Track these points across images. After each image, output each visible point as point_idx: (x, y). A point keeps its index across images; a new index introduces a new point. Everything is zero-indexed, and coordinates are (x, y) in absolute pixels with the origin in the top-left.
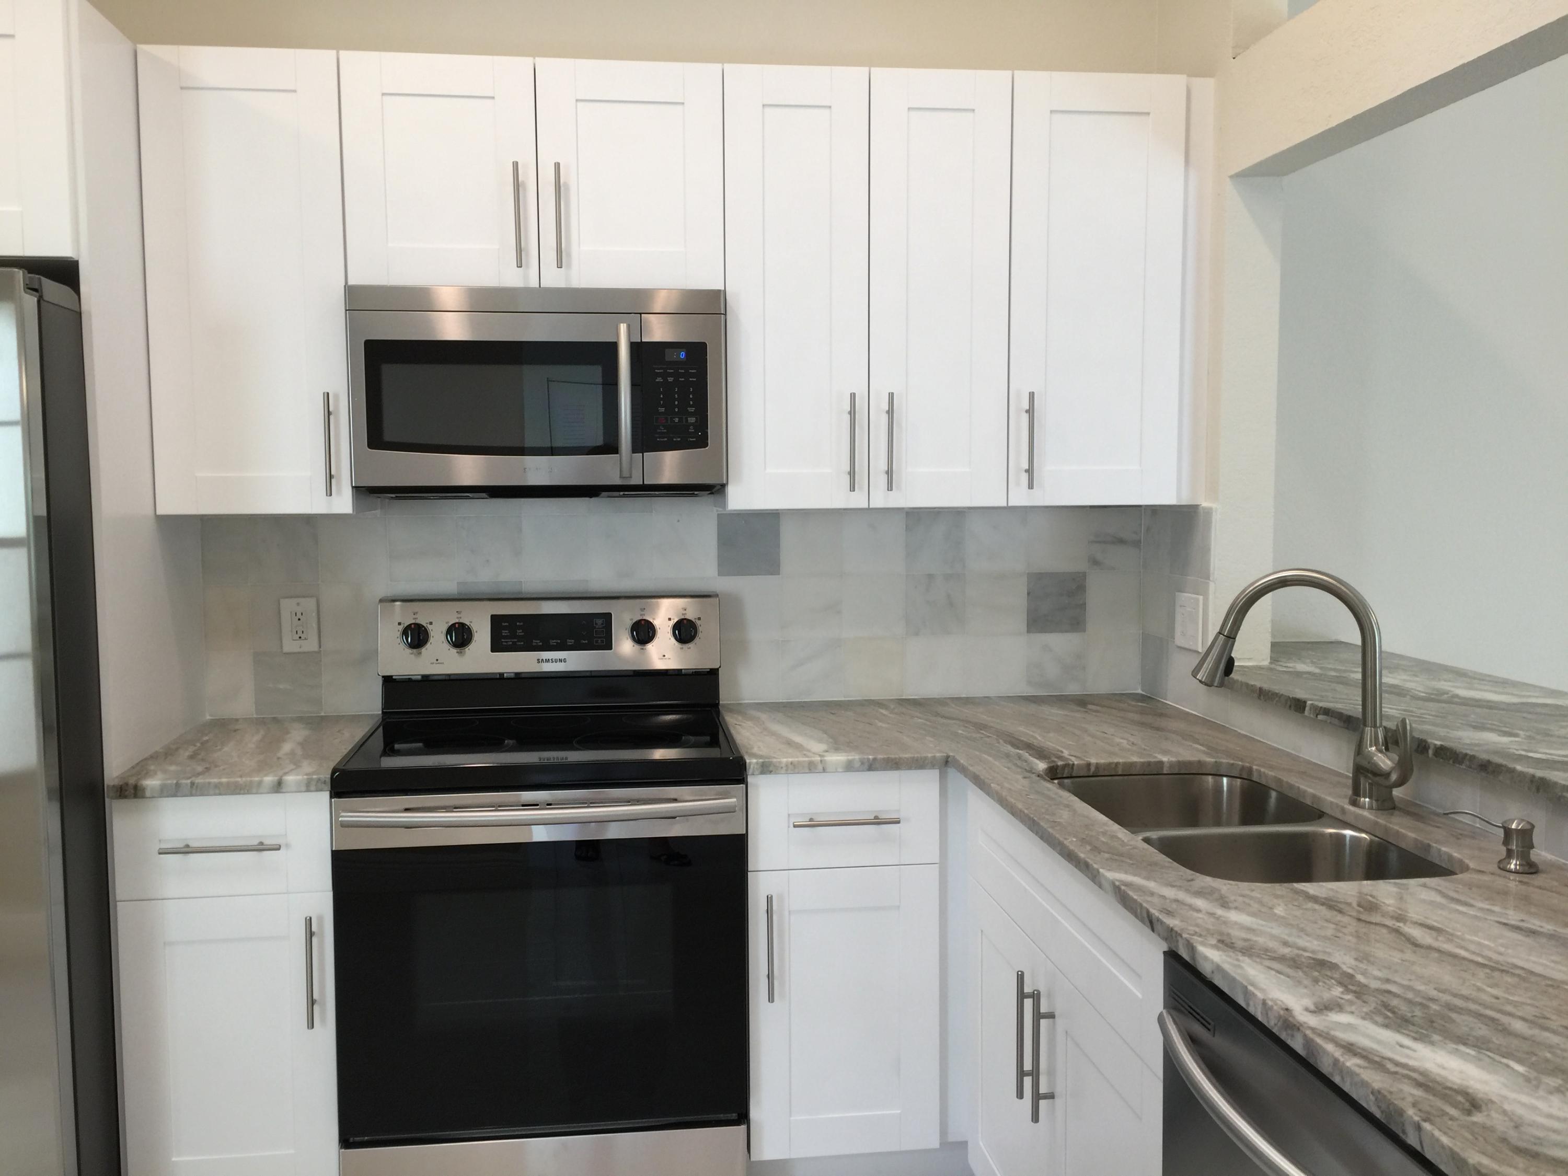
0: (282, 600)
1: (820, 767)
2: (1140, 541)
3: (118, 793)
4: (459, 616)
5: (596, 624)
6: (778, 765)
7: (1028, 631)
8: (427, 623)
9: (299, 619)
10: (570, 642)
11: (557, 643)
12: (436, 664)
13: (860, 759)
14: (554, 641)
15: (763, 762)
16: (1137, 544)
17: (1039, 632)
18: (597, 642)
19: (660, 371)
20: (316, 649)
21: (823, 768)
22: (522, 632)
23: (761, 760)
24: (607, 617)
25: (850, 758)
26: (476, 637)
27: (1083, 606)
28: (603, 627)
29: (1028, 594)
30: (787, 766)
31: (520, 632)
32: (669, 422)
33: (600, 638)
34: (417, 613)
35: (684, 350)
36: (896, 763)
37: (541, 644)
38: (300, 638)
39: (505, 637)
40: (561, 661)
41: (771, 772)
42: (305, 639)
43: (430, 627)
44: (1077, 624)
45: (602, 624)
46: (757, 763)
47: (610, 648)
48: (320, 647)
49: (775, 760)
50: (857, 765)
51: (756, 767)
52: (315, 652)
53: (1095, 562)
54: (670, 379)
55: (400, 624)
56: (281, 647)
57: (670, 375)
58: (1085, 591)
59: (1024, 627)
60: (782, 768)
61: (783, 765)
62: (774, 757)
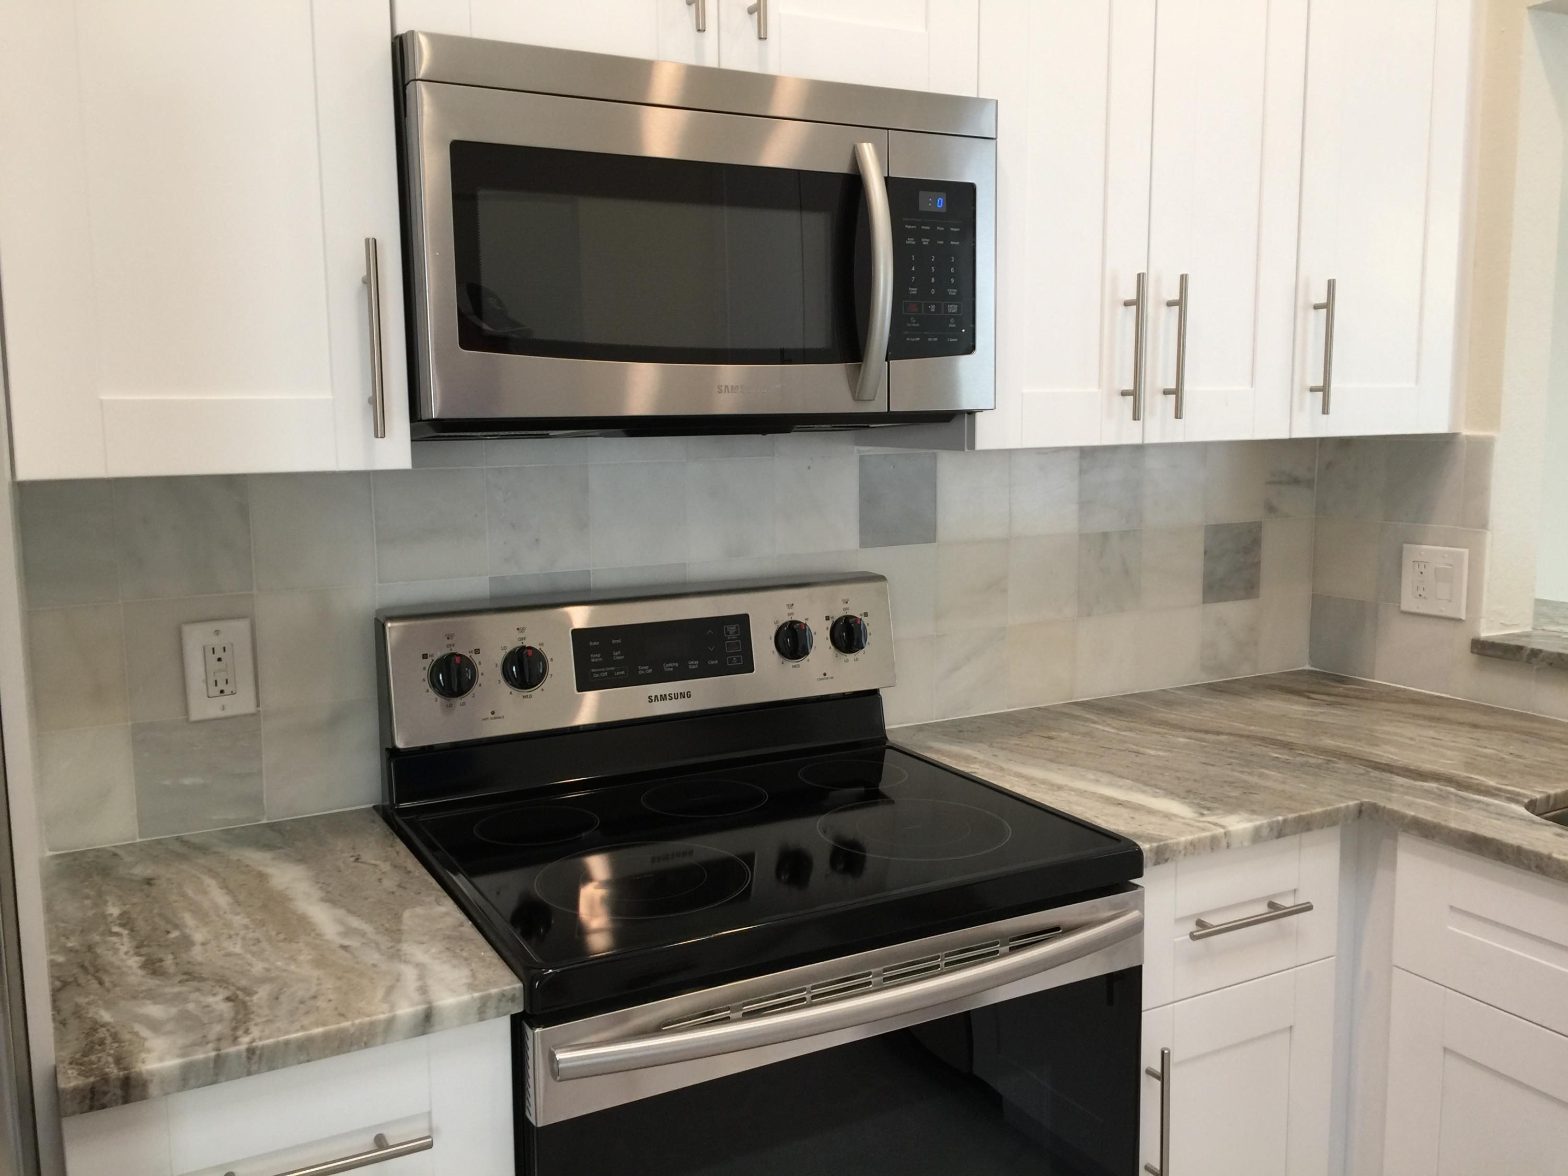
0: (187, 629)
1: (1224, 843)
2: (1313, 480)
3: (87, 1102)
4: (522, 635)
5: (728, 633)
6: (1175, 848)
7: (1204, 602)
8: (471, 652)
9: (219, 660)
10: (693, 665)
11: (674, 667)
12: (491, 719)
13: (1268, 823)
14: (671, 665)
15: (1158, 847)
16: (1309, 484)
17: (1215, 602)
18: (731, 661)
19: (913, 227)
20: (251, 708)
21: (1228, 843)
22: (621, 655)
23: (1155, 845)
24: (742, 621)
25: (1258, 823)
26: (552, 668)
27: (1257, 565)
28: (738, 638)
29: (1205, 552)
30: (1185, 848)
31: (617, 655)
32: (923, 310)
33: (734, 654)
34: (453, 635)
35: (944, 194)
36: (1308, 823)
37: (650, 671)
38: (222, 692)
39: (597, 665)
40: (683, 695)
41: (1167, 860)
42: (232, 693)
43: (476, 658)
44: (1250, 589)
45: (736, 632)
46: (1151, 850)
47: (750, 669)
48: (258, 706)
49: (1171, 841)
50: (1265, 832)
51: (1149, 855)
52: (252, 715)
53: (1271, 509)
54: (926, 242)
55: (425, 656)
56: (186, 711)
57: (925, 234)
58: (1260, 546)
59: (1199, 596)
60: (1180, 852)
61: (1181, 848)
62: (1171, 839)
